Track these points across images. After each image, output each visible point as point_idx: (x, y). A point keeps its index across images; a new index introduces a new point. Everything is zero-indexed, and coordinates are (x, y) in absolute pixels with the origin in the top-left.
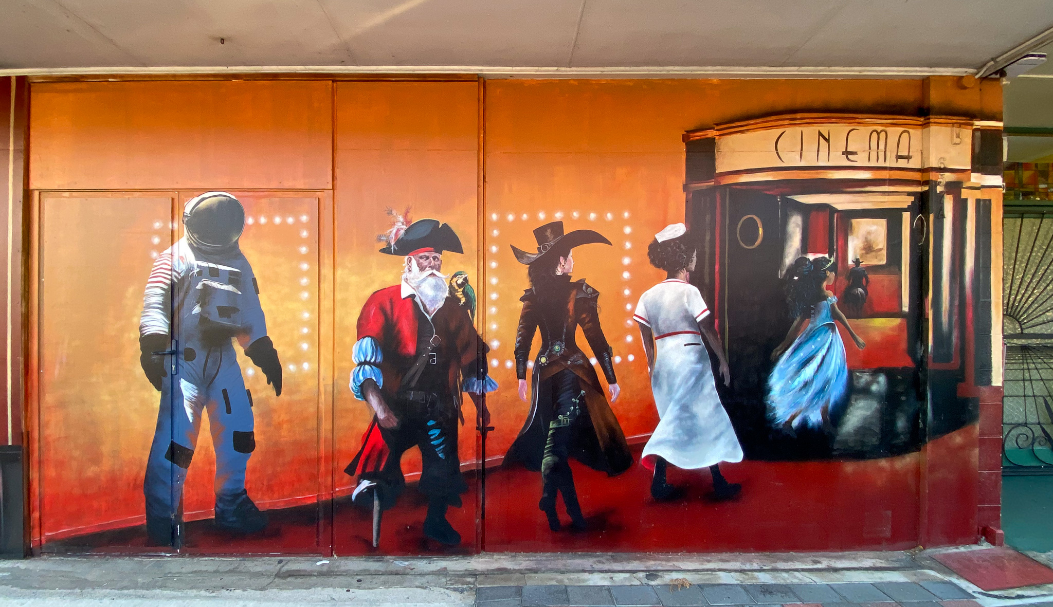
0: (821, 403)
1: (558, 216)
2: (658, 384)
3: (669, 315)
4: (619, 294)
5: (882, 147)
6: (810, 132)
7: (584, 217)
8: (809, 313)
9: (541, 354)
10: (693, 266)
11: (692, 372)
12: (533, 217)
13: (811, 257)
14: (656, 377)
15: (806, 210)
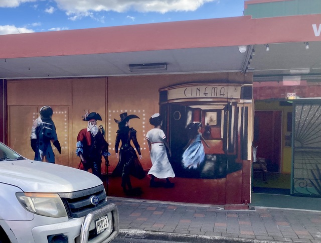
2: (152, 156)
3: (155, 137)
4: (142, 132)
5: (216, 92)
6: (195, 88)
7: (132, 111)
9: (121, 147)
10: (161, 124)
11: (161, 153)
12: (120, 111)
13: (194, 122)
14: (152, 154)
15: (193, 110)
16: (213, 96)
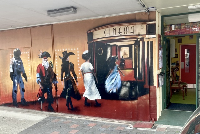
0: (116, 88)
1: (66, 50)
2: (85, 83)
3: (86, 69)
4: (77, 65)
6: (112, 29)
7: (70, 50)
8: (113, 68)
9: (65, 76)
10: (90, 59)
11: (91, 81)
12: (62, 50)
13: (113, 56)
14: (85, 81)
15: (111, 46)
16: (125, 34)
